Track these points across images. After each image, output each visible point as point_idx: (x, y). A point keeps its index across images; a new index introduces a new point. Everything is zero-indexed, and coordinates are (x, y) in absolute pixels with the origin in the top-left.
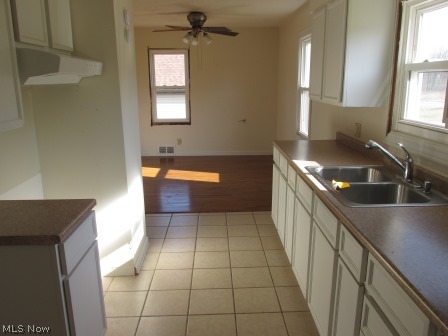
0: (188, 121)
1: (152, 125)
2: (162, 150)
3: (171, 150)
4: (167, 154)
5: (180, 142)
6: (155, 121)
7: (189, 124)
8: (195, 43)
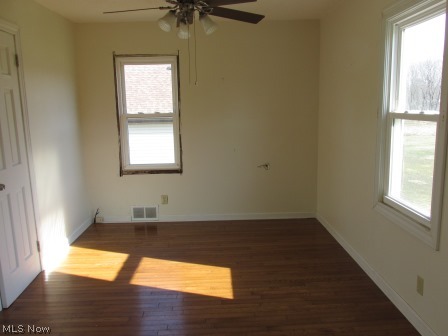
0: (178, 167)
1: (122, 173)
2: (138, 213)
3: (152, 213)
4: (145, 220)
5: (165, 199)
6: (126, 168)
7: (179, 171)
8: (184, 34)
